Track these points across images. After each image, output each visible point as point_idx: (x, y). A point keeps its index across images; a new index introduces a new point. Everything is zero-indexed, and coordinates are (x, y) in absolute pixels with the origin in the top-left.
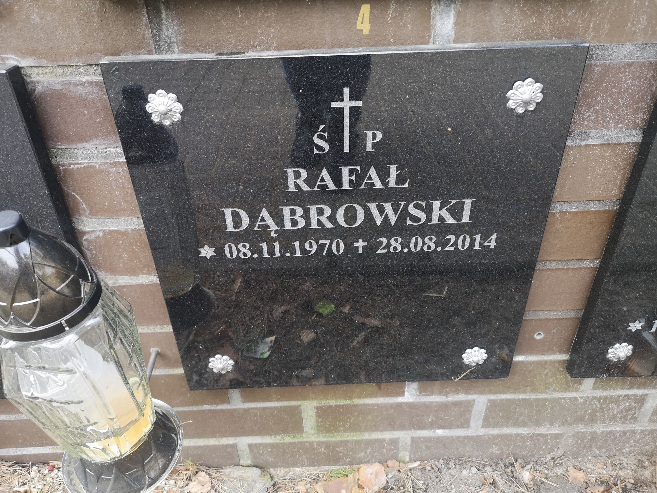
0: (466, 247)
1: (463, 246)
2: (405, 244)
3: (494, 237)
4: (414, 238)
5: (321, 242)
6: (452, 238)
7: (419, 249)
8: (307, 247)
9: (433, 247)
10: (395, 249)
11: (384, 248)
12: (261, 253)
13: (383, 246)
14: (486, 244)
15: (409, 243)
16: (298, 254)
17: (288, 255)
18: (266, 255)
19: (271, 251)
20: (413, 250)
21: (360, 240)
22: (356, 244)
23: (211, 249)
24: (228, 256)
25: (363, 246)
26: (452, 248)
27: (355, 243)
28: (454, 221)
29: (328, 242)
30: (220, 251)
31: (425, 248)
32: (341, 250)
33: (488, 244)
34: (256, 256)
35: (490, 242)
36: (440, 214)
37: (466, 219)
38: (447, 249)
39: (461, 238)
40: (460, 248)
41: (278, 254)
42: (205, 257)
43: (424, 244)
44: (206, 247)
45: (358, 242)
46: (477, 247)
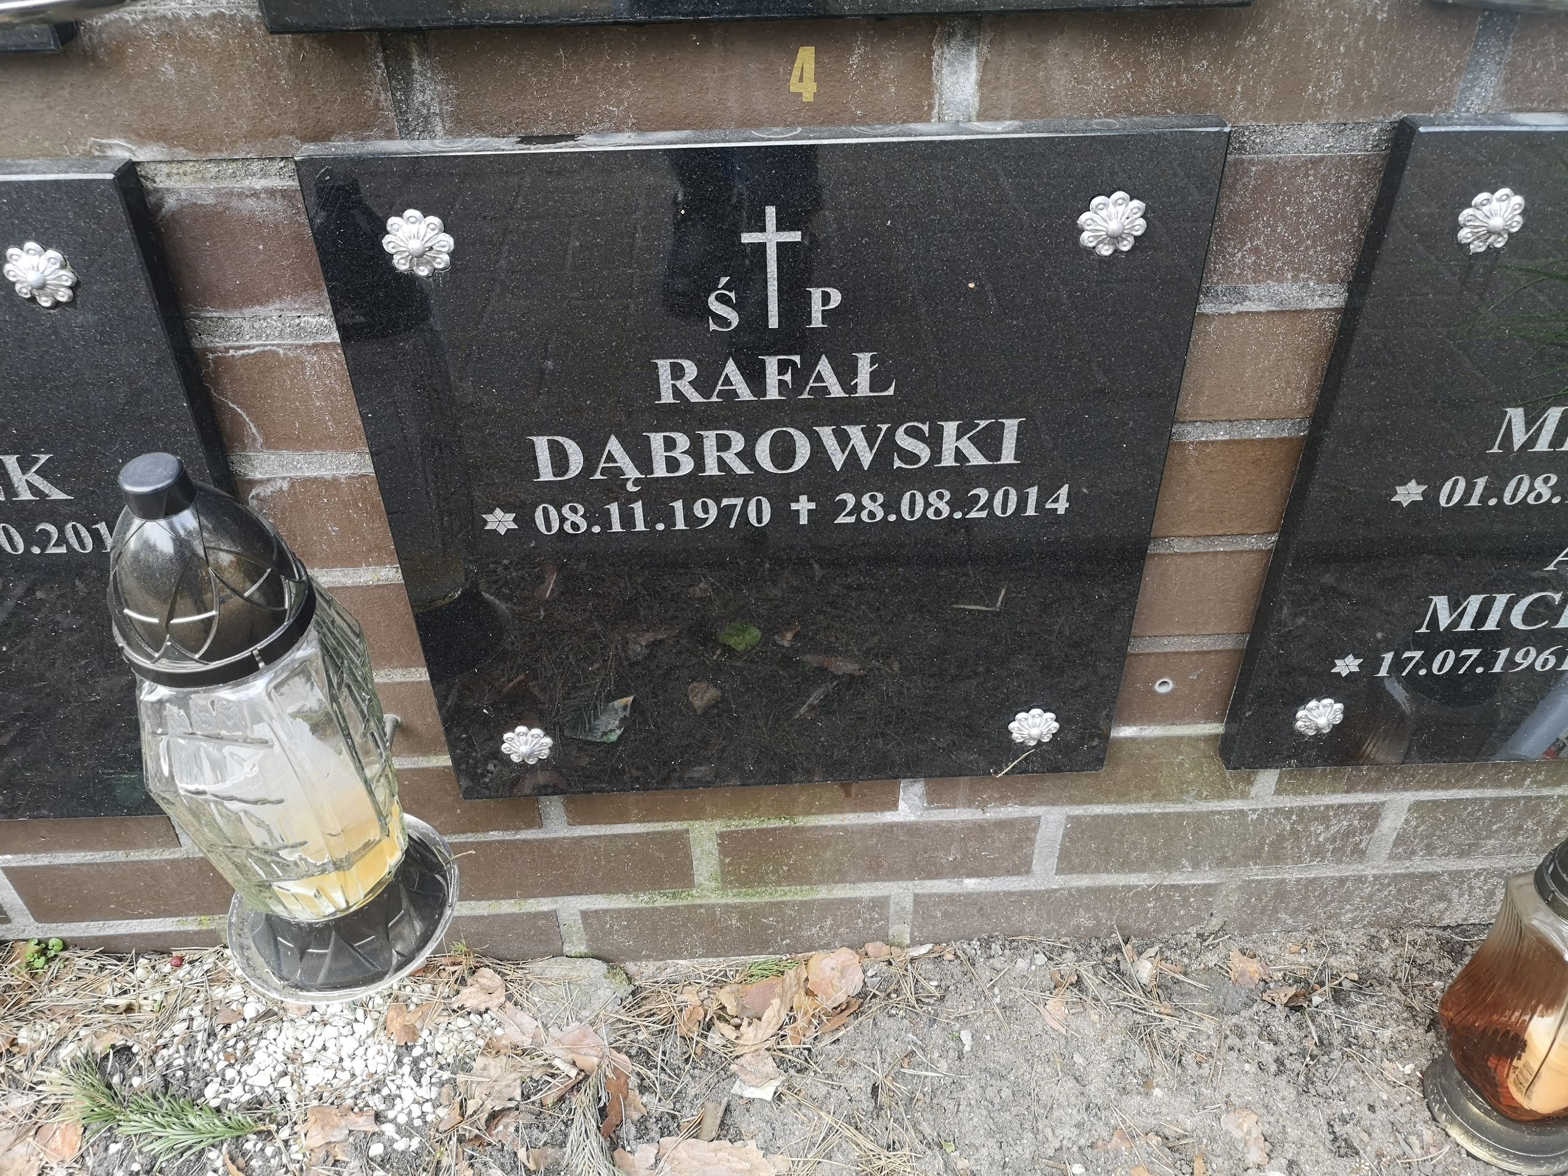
0: (1009, 512)
1: (1004, 510)
2: (892, 505)
3: (1064, 491)
4: (907, 495)
5: (725, 502)
6: (983, 493)
7: (918, 515)
8: (698, 512)
9: (946, 511)
10: (872, 515)
11: (849, 514)
12: (607, 523)
13: (847, 510)
14: (1048, 506)
15: (899, 503)
16: (680, 525)
17: (660, 527)
18: (617, 527)
19: (627, 518)
20: (907, 517)
21: (803, 498)
22: (794, 506)
23: (507, 515)
24: (543, 529)
25: (809, 511)
26: (983, 514)
27: (792, 504)
28: (984, 462)
29: (739, 501)
30: (525, 520)
31: (930, 514)
32: (766, 518)
33: (1054, 506)
34: (596, 529)
35: (1056, 500)
36: (957, 447)
37: (1008, 457)
38: (973, 515)
39: (999, 496)
40: (998, 513)
41: (640, 526)
42: (495, 530)
43: (928, 505)
44: (498, 511)
45: (798, 501)
46: (1031, 511)
